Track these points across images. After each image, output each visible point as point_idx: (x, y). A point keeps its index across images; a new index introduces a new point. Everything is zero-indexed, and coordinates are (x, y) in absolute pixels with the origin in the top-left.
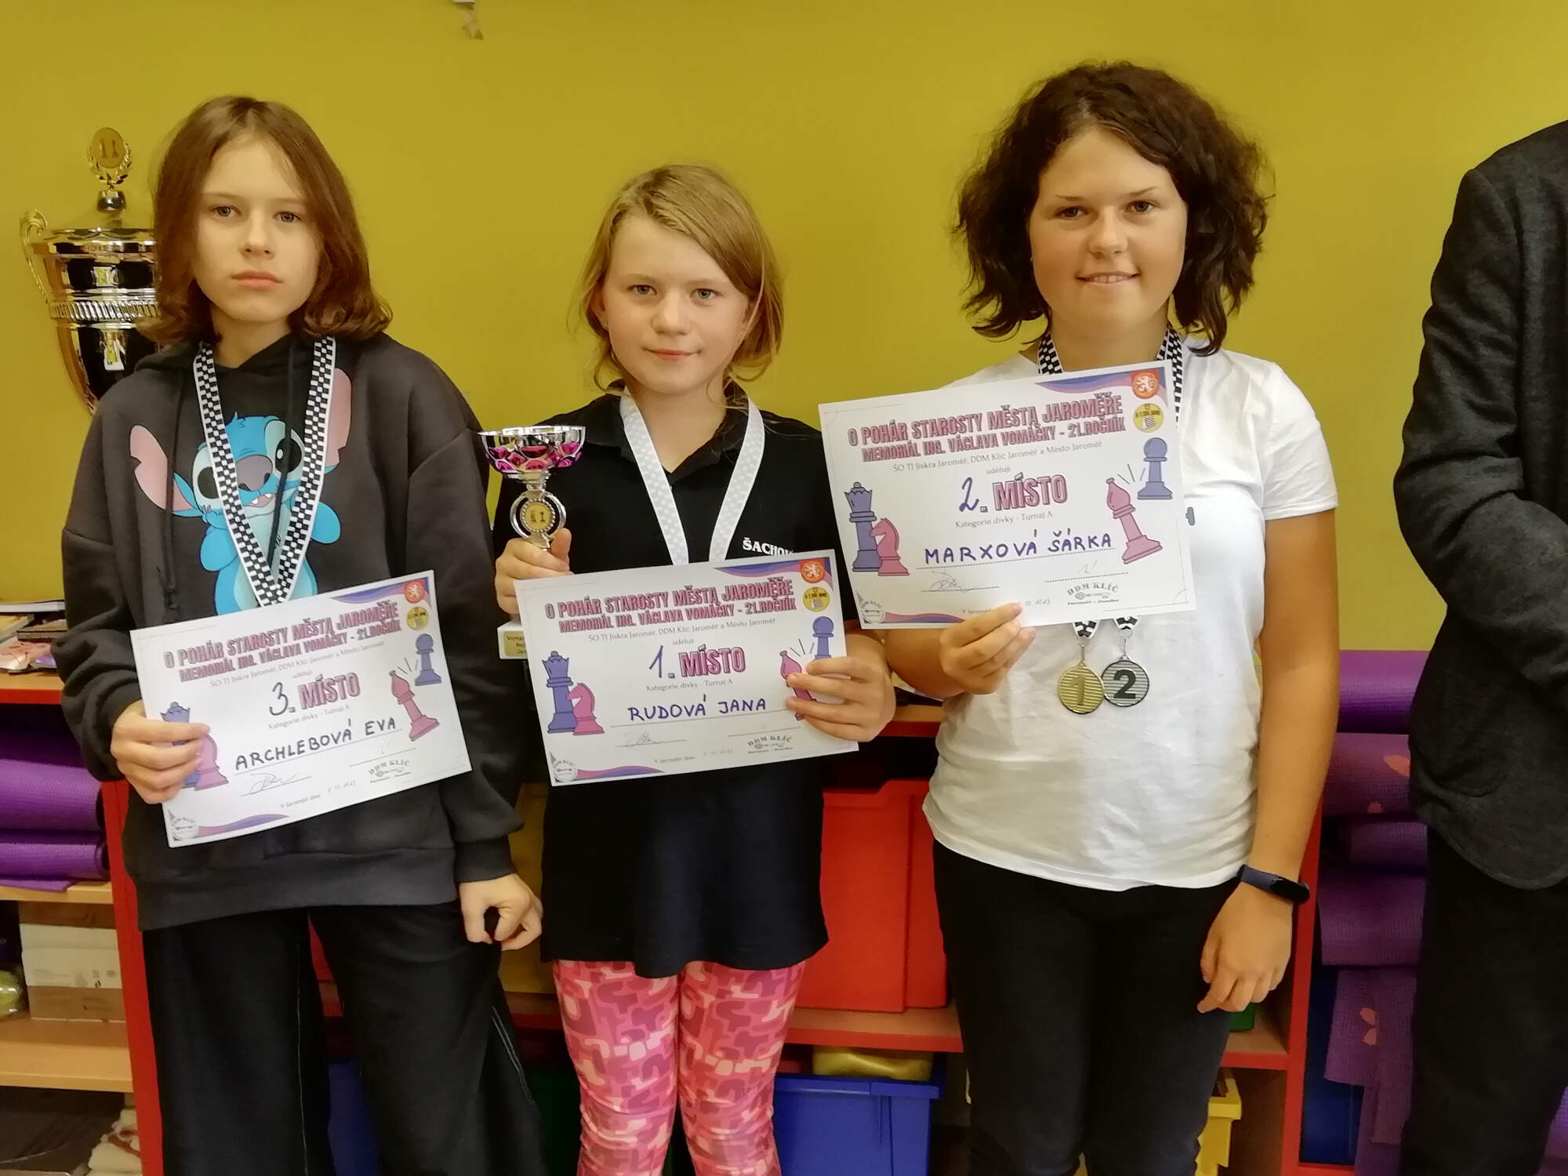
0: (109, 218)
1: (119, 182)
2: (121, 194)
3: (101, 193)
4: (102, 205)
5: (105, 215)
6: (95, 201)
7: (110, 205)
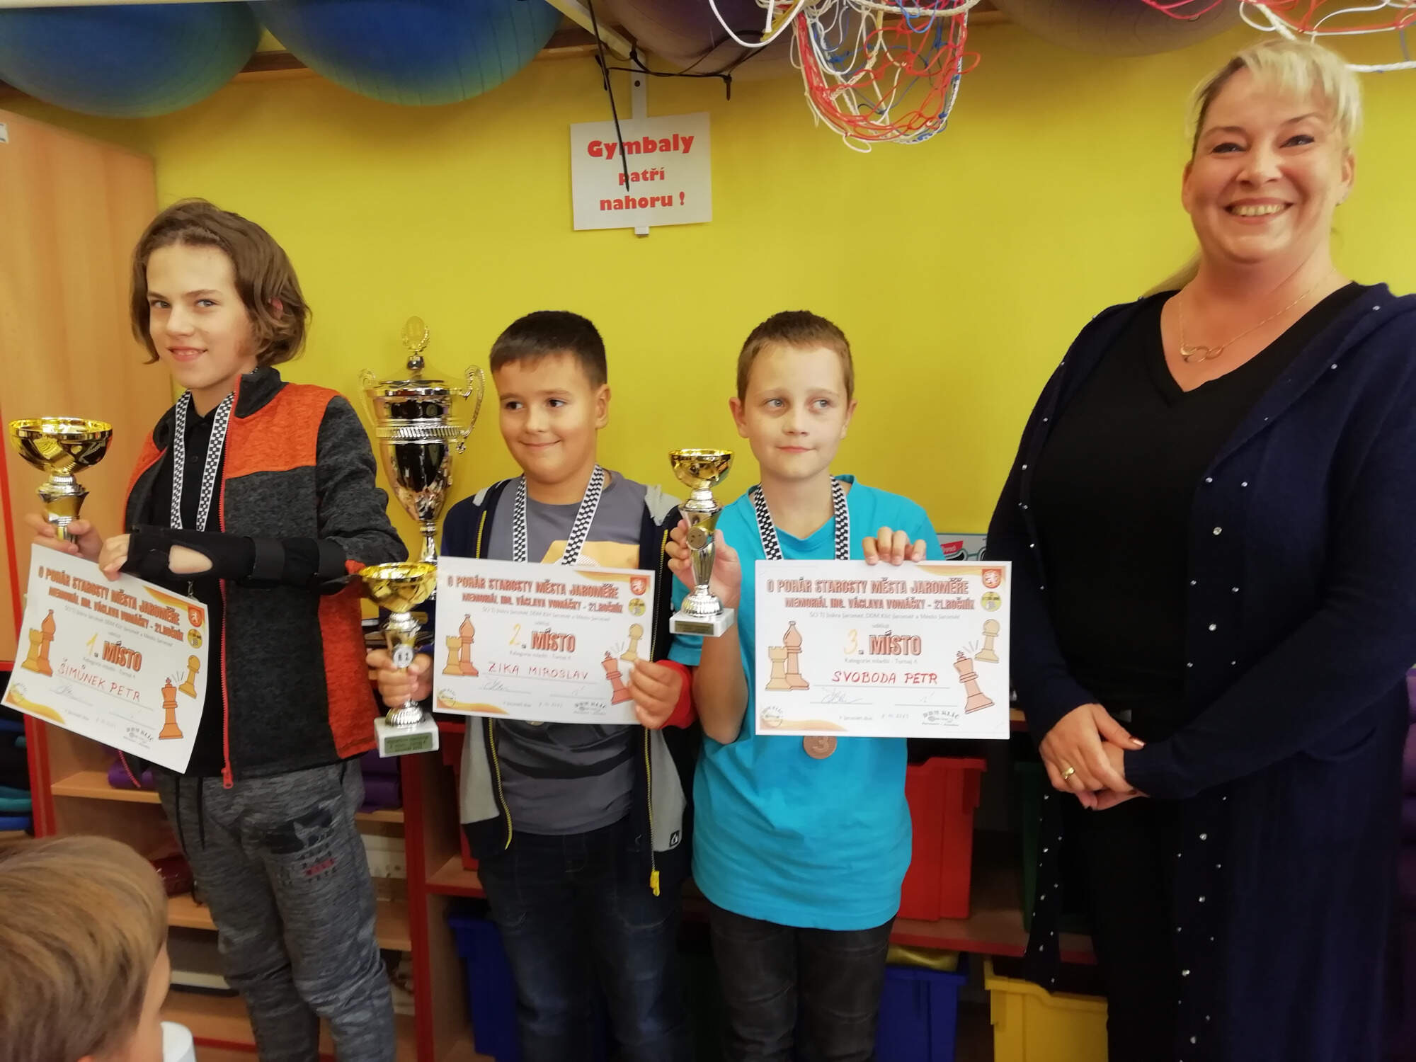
0: (413, 374)
1: (421, 351)
2: (421, 358)
3: (409, 357)
4: (410, 365)
5: (411, 372)
6: (405, 363)
7: (414, 365)
